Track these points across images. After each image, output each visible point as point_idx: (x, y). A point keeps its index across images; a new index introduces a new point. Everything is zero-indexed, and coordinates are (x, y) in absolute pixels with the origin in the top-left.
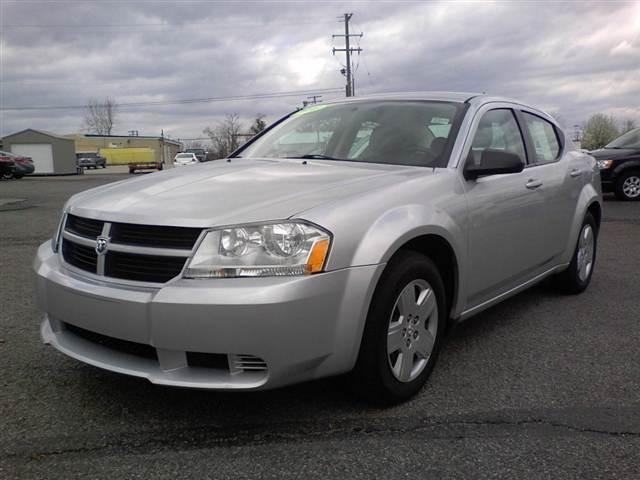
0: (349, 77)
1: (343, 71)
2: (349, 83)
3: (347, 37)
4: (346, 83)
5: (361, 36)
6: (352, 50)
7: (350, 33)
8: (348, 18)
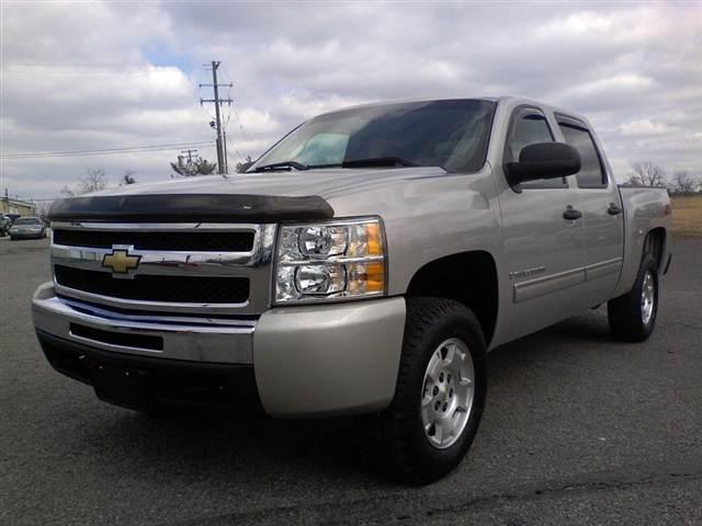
0: (219, 130)
1: (212, 124)
2: (220, 137)
3: (216, 87)
4: (217, 137)
5: (231, 86)
6: (222, 101)
7: (218, 82)
8: (215, 66)
